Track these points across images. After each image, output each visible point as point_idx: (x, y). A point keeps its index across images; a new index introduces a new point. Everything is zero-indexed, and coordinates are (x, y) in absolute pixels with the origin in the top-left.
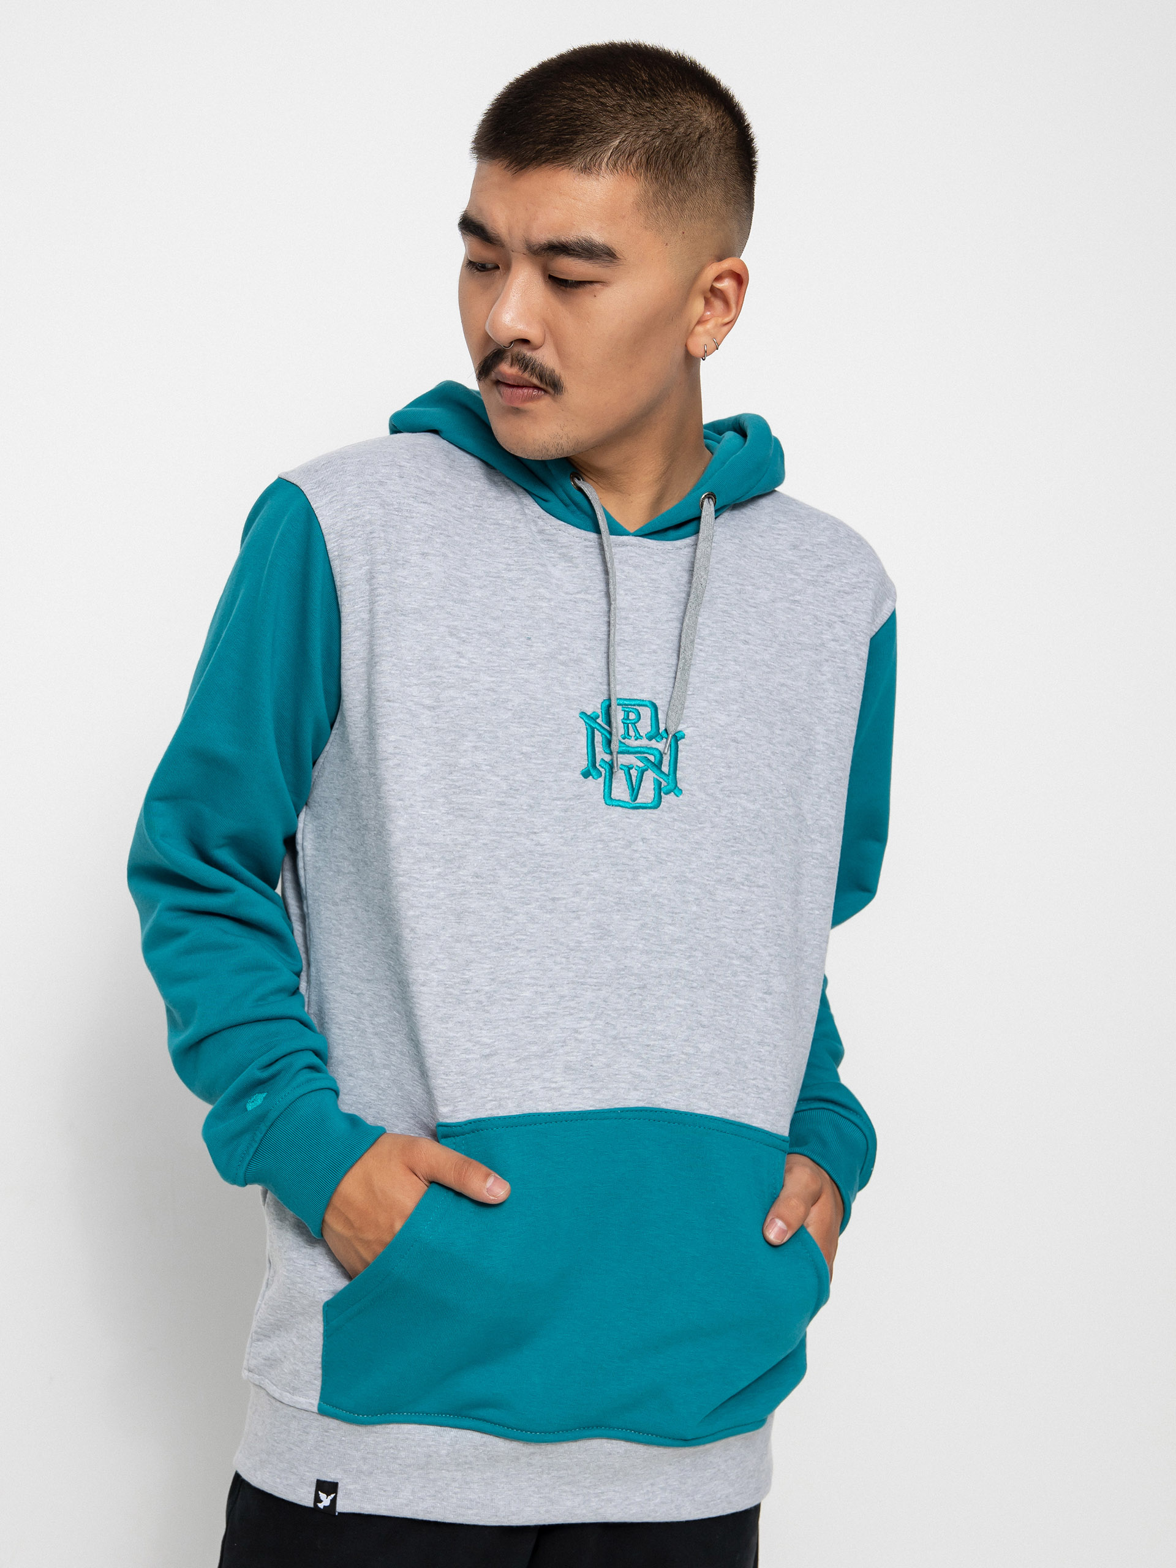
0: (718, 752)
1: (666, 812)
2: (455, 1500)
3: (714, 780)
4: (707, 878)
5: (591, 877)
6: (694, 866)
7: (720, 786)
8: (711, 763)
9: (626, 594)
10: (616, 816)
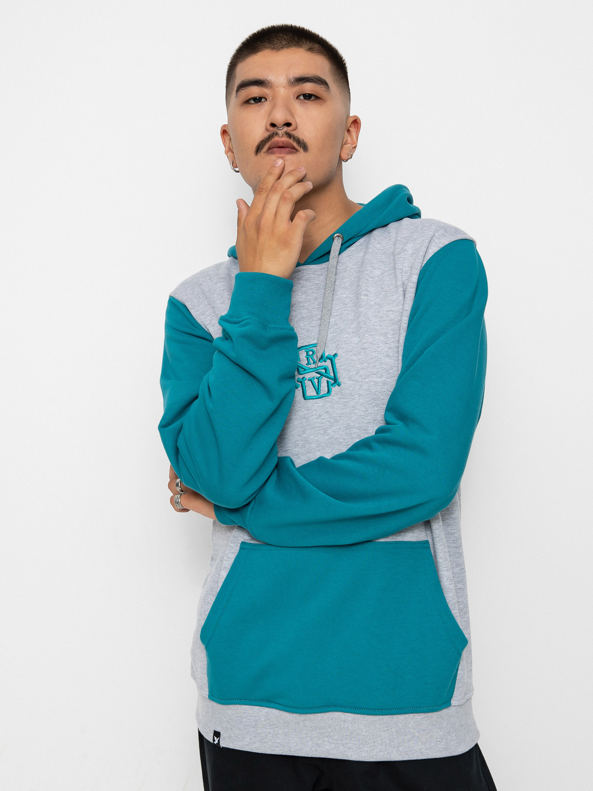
0: (355, 358)
1: (335, 396)
2: (270, 743)
3: (355, 373)
4: (362, 423)
5: (302, 437)
6: (353, 419)
7: (359, 374)
8: (352, 365)
9: (302, 295)
10: (310, 404)
